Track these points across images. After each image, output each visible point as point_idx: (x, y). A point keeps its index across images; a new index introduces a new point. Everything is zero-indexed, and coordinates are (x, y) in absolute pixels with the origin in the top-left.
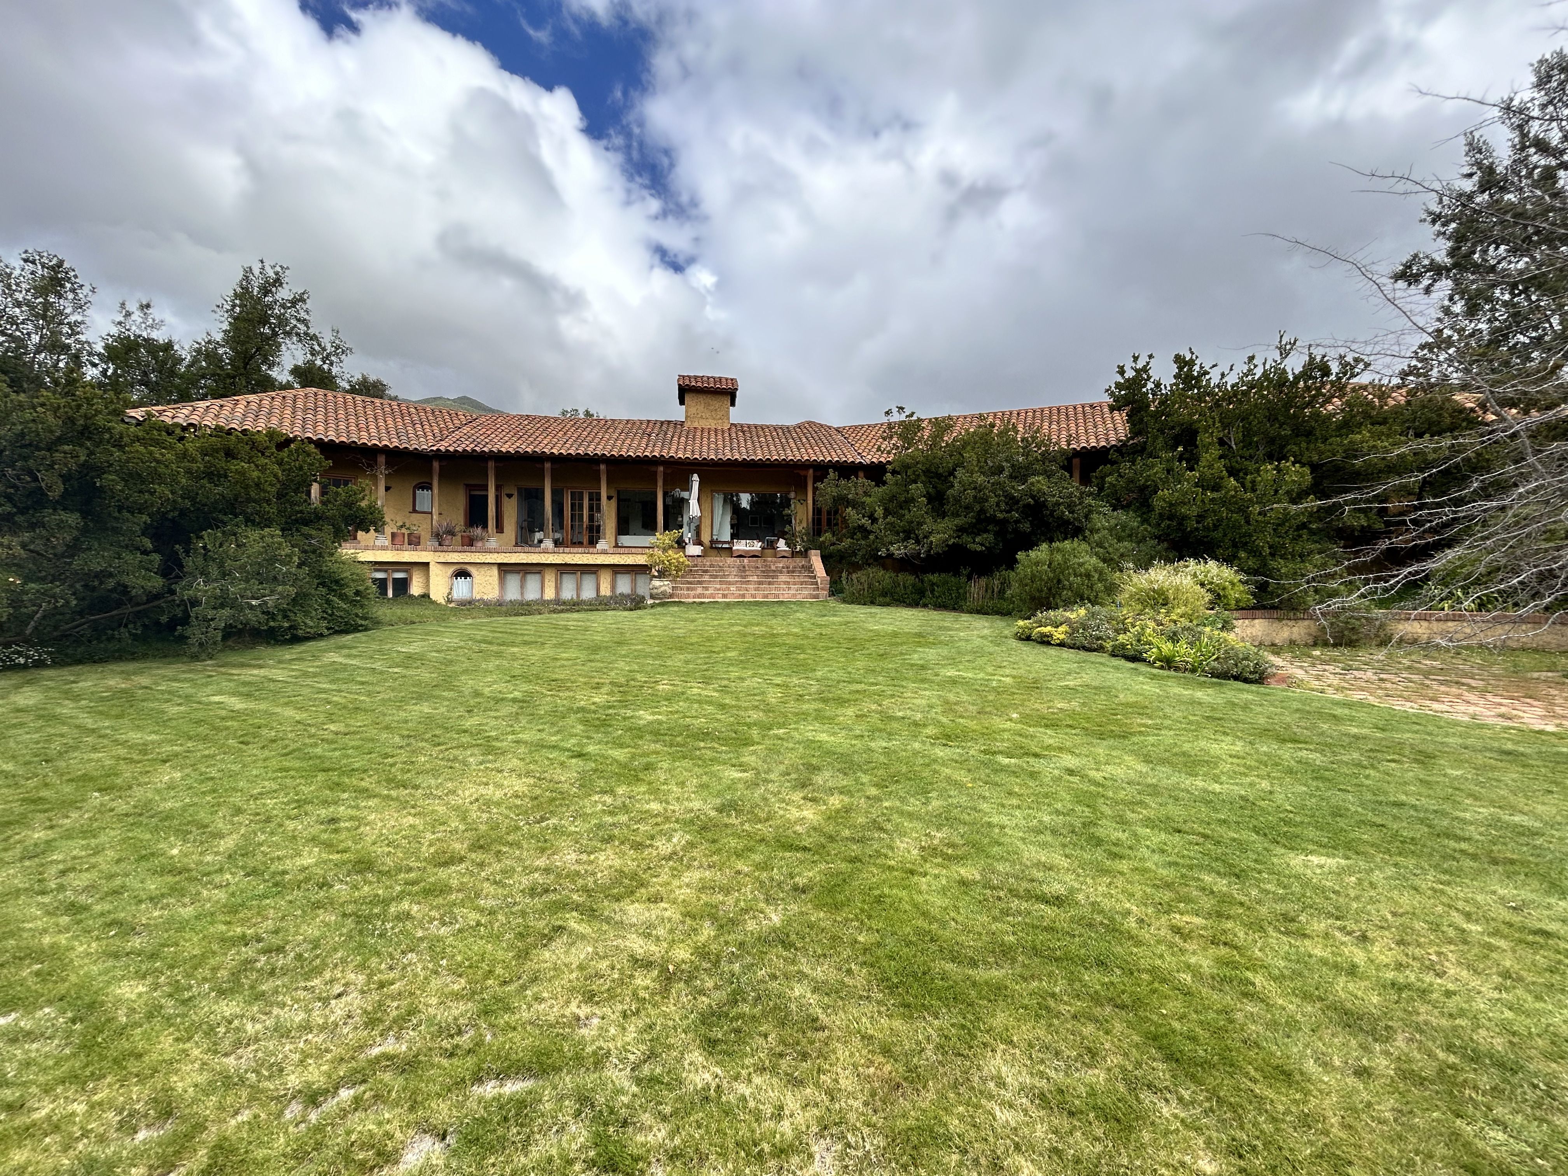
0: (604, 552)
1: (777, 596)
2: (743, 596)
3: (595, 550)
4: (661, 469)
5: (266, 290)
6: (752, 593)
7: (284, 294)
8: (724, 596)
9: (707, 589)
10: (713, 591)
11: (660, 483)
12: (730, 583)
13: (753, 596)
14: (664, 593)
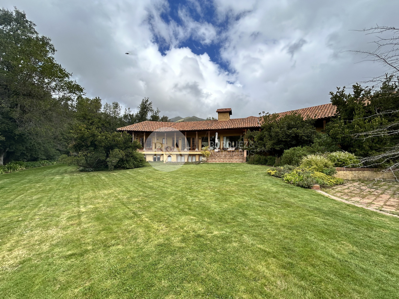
0: (197, 151)
1: (232, 162)
2: (224, 161)
3: (195, 151)
4: (209, 132)
5: (146, 103)
6: (227, 161)
7: (148, 103)
8: (219, 161)
9: (215, 160)
10: (217, 161)
11: (209, 135)
12: (221, 158)
13: (226, 162)
14: (204, 161)
